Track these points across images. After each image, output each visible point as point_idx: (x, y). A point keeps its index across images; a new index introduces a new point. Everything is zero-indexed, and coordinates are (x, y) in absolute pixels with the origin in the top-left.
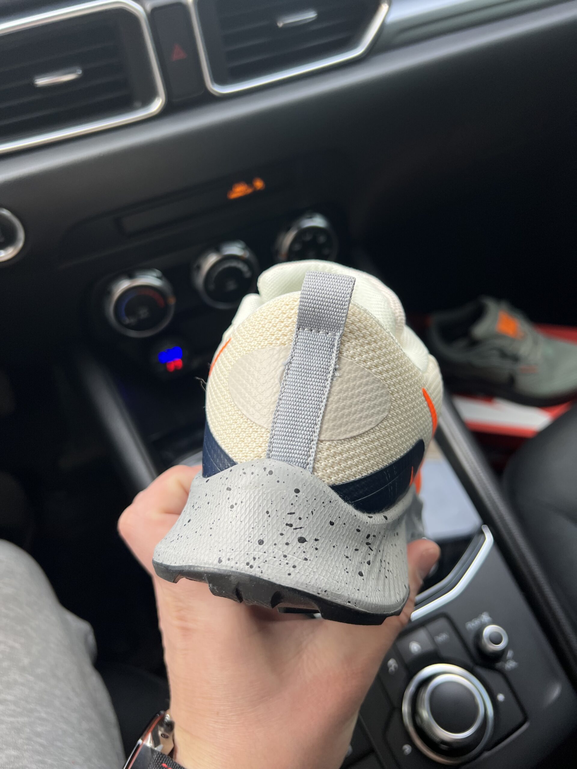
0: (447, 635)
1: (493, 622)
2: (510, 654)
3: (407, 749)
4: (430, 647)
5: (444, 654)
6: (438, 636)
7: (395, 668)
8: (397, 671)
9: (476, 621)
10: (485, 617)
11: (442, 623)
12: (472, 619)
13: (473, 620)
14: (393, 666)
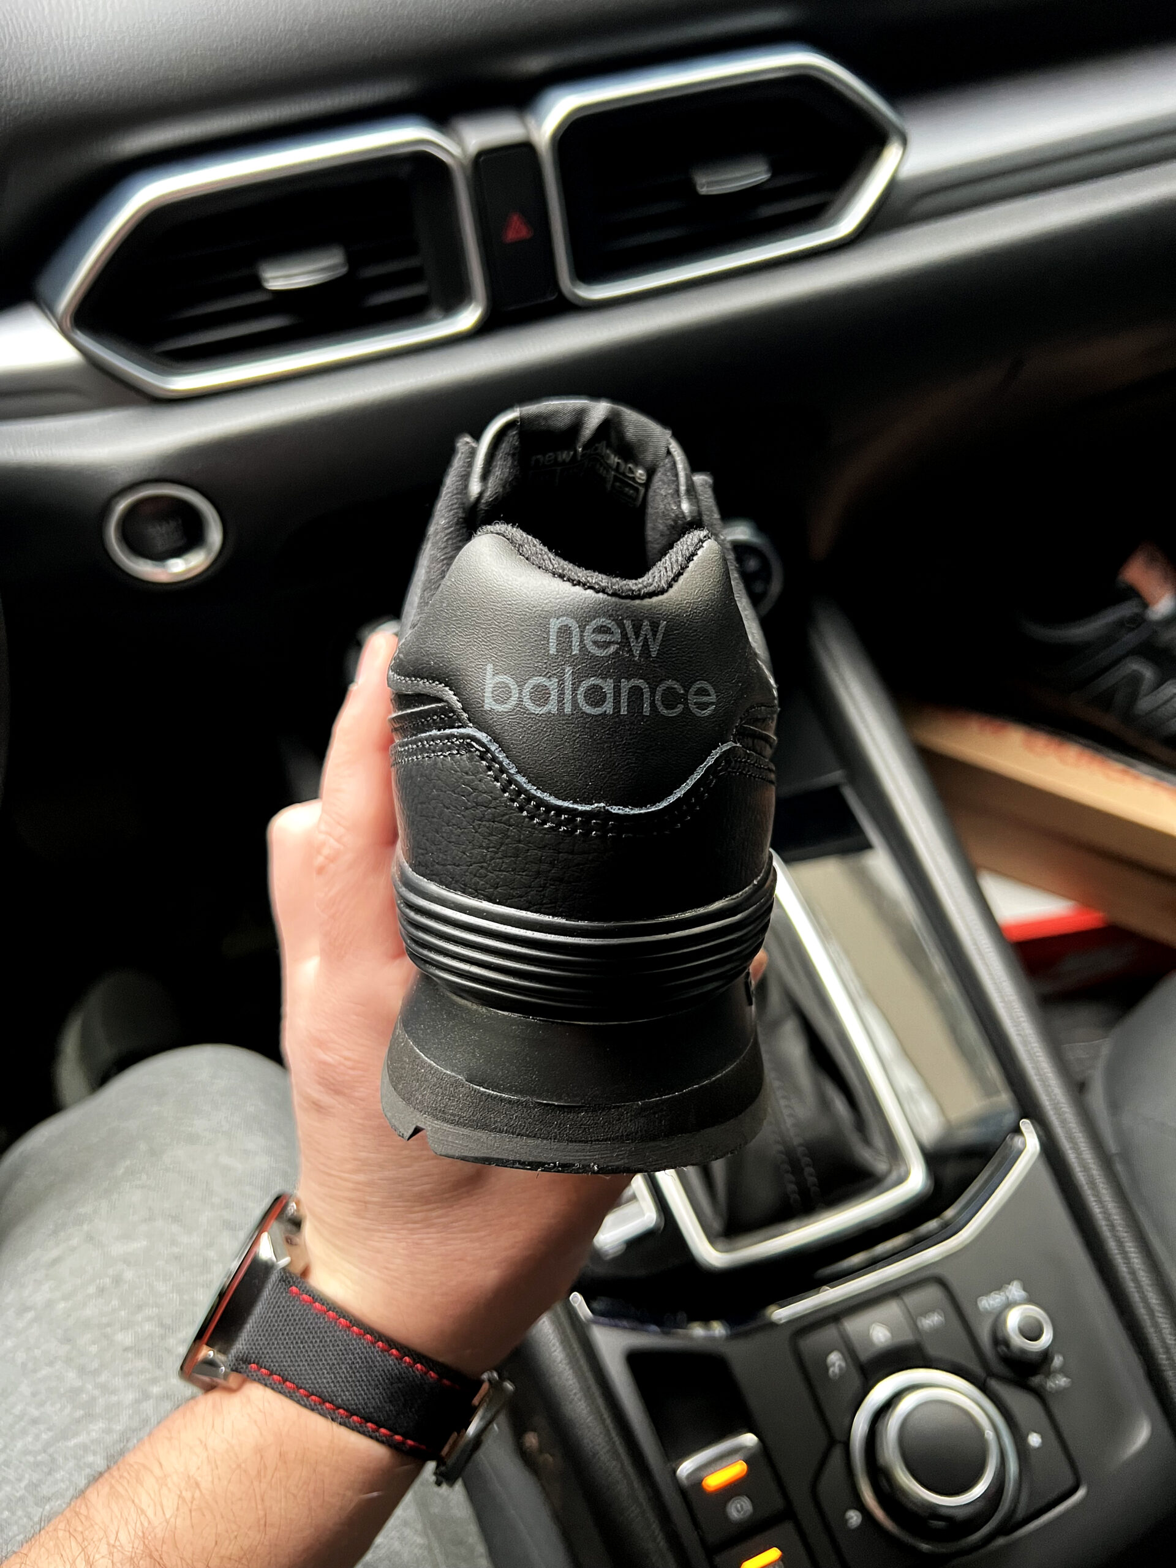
0: (940, 1318)
1: (1031, 1300)
2: (1057, 1361)
3: (854, 1518)
4: (907, 1337)
5: (932, 1351)
6: (925, 1317)
7: (841, 1369)
8: (843, 1375)
9: (997, 1296)
10: (1015, 1290)
11: (931, 1294)
12: (991, 1292)
13: (992, 1294)
14: (837, 1364)
